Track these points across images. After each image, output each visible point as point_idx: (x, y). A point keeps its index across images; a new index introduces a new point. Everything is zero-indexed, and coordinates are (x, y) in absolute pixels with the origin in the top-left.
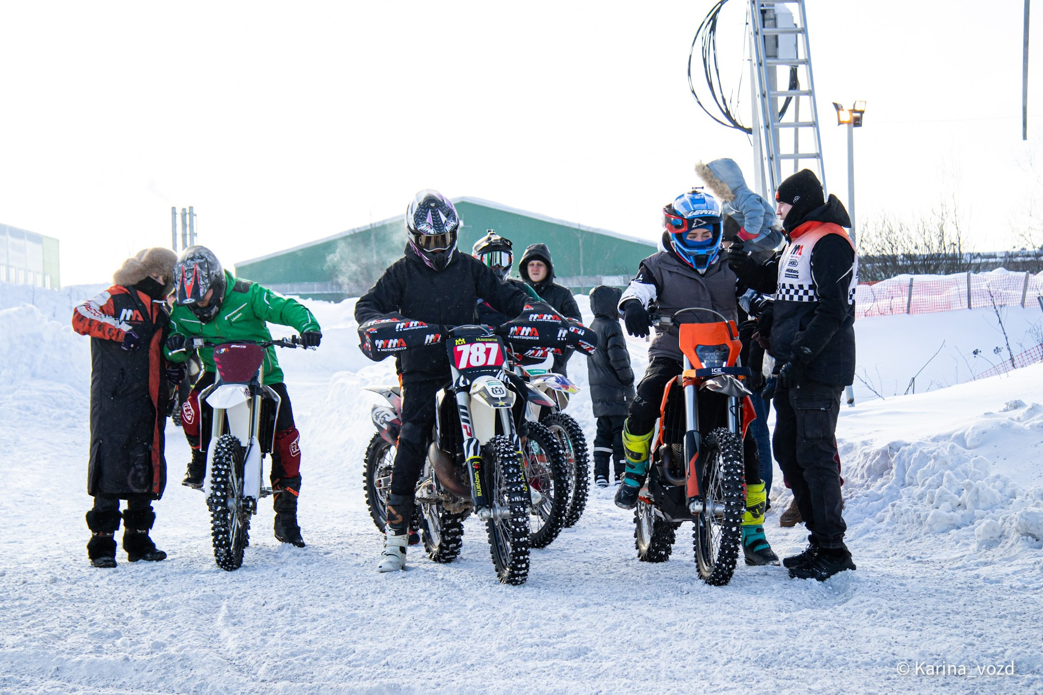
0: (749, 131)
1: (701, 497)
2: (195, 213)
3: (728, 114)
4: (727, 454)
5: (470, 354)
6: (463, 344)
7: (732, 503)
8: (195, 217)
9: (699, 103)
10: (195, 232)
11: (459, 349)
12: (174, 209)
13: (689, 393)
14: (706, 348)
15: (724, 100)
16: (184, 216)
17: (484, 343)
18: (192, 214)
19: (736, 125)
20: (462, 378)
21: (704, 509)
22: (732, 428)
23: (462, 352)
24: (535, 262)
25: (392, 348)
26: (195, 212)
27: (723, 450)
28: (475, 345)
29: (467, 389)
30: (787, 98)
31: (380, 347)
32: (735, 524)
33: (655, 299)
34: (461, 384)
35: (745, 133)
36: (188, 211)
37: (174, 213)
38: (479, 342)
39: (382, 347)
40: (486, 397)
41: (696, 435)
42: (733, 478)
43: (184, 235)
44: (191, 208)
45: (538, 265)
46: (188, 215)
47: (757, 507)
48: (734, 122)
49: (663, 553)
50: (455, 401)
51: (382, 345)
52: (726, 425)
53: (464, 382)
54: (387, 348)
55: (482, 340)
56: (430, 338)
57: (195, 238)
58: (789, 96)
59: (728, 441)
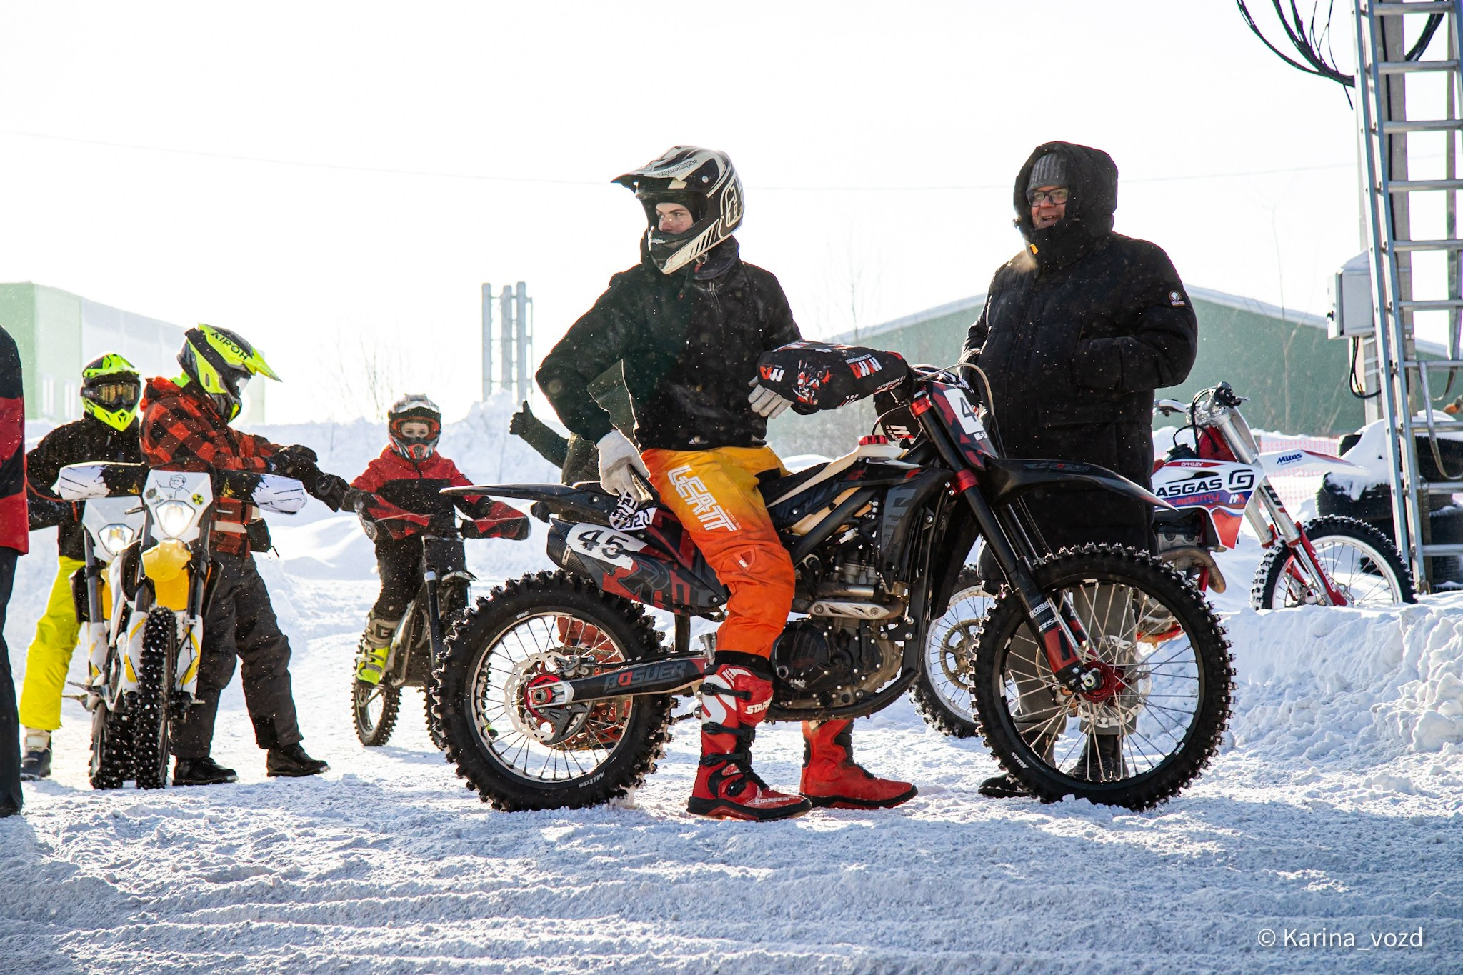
2: (528, 295)
3: (1305, 48)
8: (528, 305)
9: (1254, 28)
10: (528, 333)
12: (486, 287)
15: (1299, 24)
16: (506, 302)
18: (522, 296)
19: (1324, 70)
26: (527, 291)
30: (1432, 17)
35: (1341, 85)
36: (514, 292)
37: (487, 297)
43: (506, 341)
46: (515, 300)
48: (1318, 63)
57: (528, 347)
58: (1436, 12)
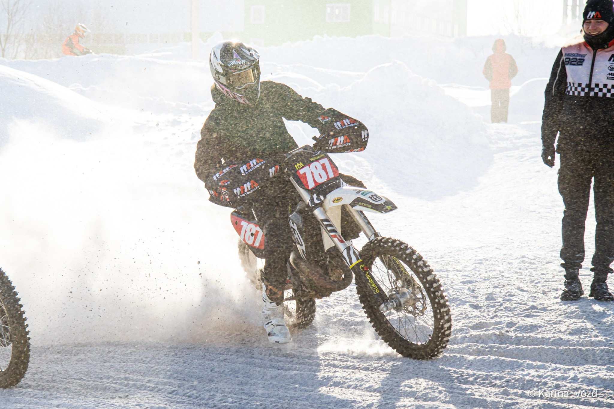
5: (312, 173)
6: (303, 167)
11: (301, 172)
17: (317, 160)
20: (315, 196)
23: (305, 173)
25: (249, 191)
28: (313, 165)
29: (321, 204)
31: (239, 194)
34: (316, 202)
38: (313, 162)
39: (241, 194)
40: (370, 206)
50: (314, 217)
51: (240, 192)
53: (318, 199)
54: (244, 192)
55: (316, 158)
56: (272, 171)
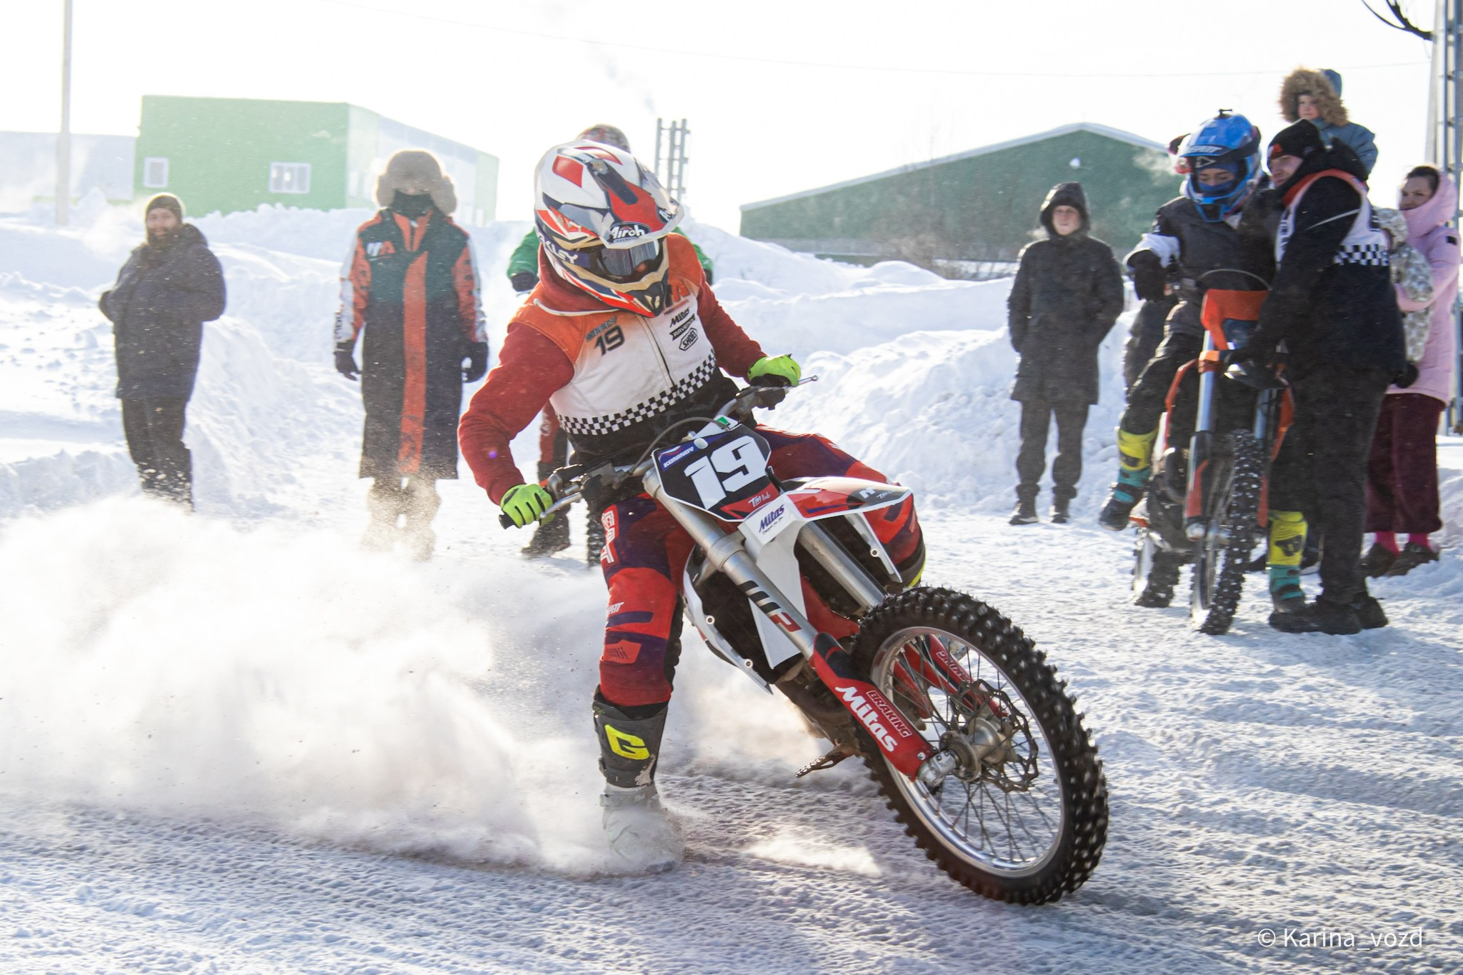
0: (1427, 36)
1: (1204, 520)
2: (688, 129)
4: (1243, 462)
7: (1239, 528)
8: (688, 135)
10: (686, 157)
12: (660, 121)
13: (1205, 381)
14: (1236, 323)
16: (673, 130)
18: (685, 131)
19: (1408, 27)
21: (1206, 535)
22: (1258, 432)
24: (1064, 208)
26: (688, 127)
27: (1238, 457)
32: (1239, 555)
33: (1177, 255)
35: (1421, 40)
36: (679, 126)
37: (660, 129)
41: (1208, 437)
42: (1244, 495)
43: (671, 160)
44: (684, 121)
45: (1068, 211)
46: (679, 130)
47: (1290, 541)
48: (1405, 21)
49: (1163, 595)
52: (1250, 427)
59: (1246, 447)
